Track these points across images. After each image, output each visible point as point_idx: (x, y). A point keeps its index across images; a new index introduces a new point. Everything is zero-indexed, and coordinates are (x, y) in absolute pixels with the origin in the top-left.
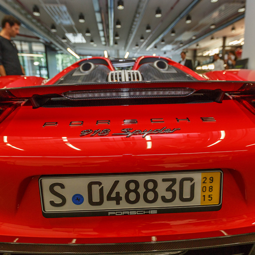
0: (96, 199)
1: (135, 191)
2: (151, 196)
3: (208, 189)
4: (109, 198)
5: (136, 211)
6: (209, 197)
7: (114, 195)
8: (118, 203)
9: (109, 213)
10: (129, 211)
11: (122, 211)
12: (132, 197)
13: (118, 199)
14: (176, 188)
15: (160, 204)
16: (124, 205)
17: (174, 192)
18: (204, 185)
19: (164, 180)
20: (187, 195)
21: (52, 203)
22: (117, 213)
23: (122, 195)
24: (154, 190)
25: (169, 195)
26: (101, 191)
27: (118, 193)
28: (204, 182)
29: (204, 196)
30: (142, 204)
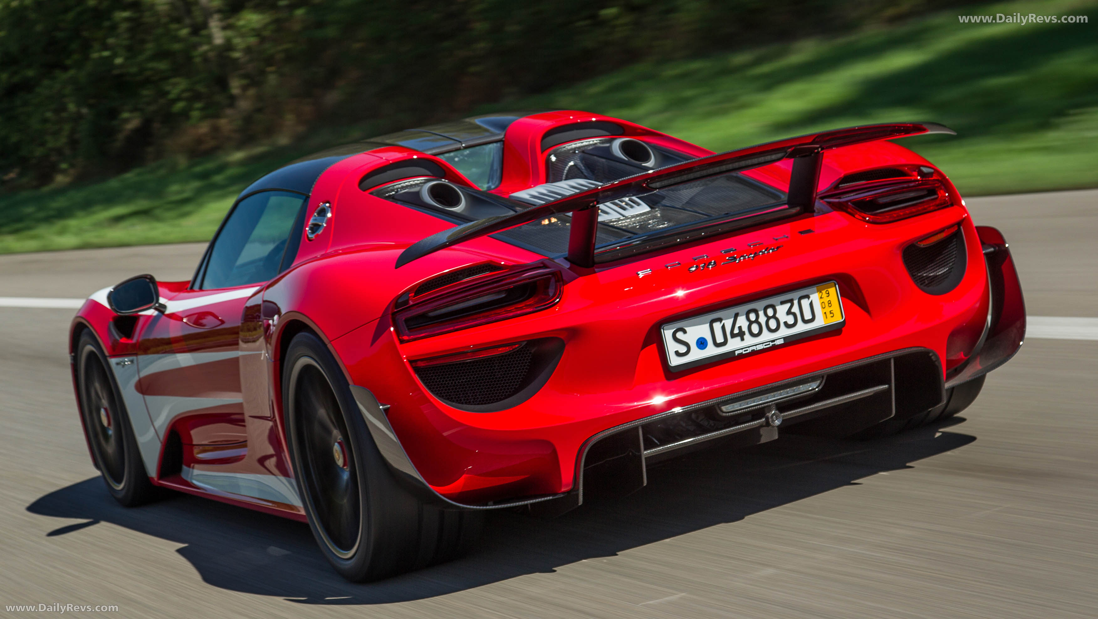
0: (720, 339)
1: (757, 321)
2: (773, 324)
3: (827, 304)
4: (733, 336)
5: (763, 343)
6: (831, 313)
7: (736, 331)
8: (742, 339)
9: (737, 353)
10: (756, 345)
11: (749, 347)
12: (755, 328)
13: (741, 334)
14: (795, 309)
15: (784, 332)
16: (749, 341)
17: (794, 315)
18: (822, 300)
19: (783, 303)
20: (808, 316)
21: (677, 354)
22: (745, 351)
23: (745, 329)
24: (774, 317)
25: (791, 320)
26: (723, 328)
27: (740, 328)
28: (821, 298)
29: (825, 313)
30: (766, 336)
